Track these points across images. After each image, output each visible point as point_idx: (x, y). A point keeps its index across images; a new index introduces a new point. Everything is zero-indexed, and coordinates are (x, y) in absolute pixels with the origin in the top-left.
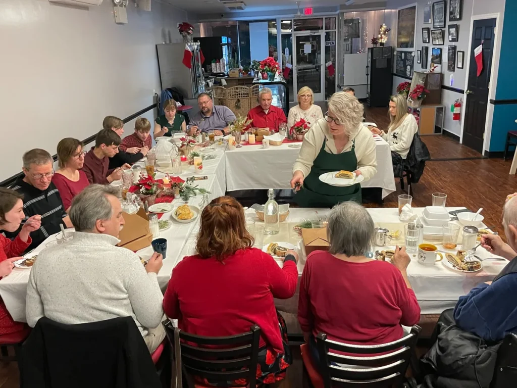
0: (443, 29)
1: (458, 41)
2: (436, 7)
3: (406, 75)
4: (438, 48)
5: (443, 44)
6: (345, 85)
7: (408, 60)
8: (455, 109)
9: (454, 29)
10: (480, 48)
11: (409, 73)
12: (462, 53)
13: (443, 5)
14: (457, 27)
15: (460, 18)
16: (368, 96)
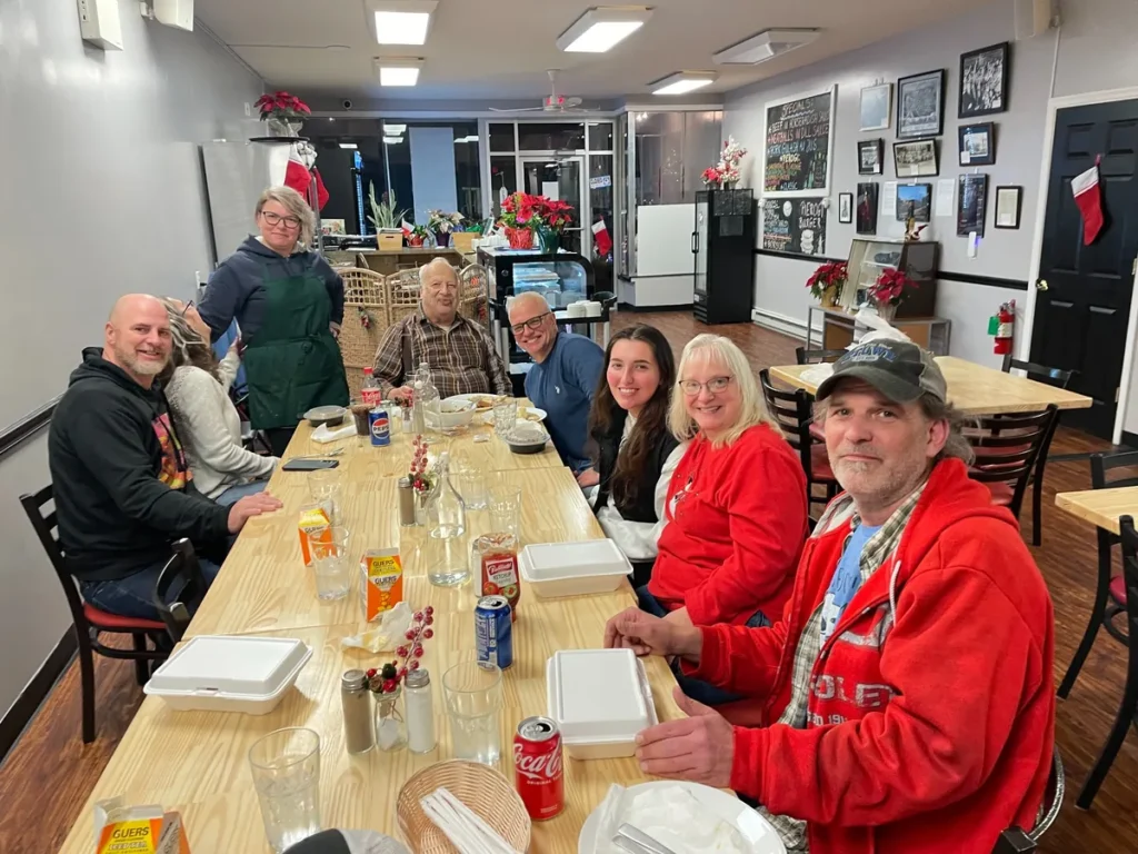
0: (938, 138)
1: (994, 162)
2: (906, 89)
3: (800, 250)
4: (917, 185)
5: (938, 174)
6: (639, 275)
7: (805, 218)
8: (1001, 328)
9: (985, 135)
10: (1088, 178)
11: (811, 247)
12: (1016, 191)
13: (939, 81)
14: (993, 132)
15: (1005, 107)
16: (697, 298)
